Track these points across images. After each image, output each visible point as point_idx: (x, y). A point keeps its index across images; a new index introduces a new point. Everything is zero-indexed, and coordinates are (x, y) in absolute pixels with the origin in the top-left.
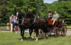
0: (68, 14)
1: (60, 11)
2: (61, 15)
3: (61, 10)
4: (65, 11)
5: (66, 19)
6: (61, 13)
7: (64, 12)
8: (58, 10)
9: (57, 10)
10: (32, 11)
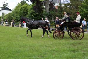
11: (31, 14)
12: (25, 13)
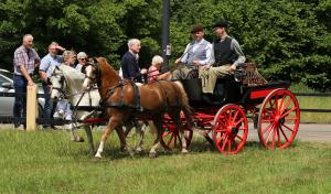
0: (319, 33)
1: (273, 13)
2: (281, 35)
3: (281, 10)
4: (302, 14)
5: (308, 59)
6: (281, 26)
7: (296, 20)
8: (264, 7)
9: (256, 7)
10: (123, 13)
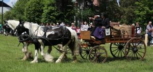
11: (49, 13)
12: (38, 11)
